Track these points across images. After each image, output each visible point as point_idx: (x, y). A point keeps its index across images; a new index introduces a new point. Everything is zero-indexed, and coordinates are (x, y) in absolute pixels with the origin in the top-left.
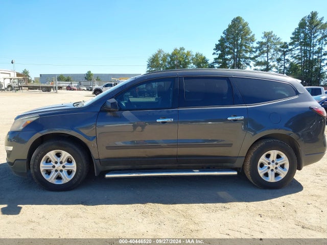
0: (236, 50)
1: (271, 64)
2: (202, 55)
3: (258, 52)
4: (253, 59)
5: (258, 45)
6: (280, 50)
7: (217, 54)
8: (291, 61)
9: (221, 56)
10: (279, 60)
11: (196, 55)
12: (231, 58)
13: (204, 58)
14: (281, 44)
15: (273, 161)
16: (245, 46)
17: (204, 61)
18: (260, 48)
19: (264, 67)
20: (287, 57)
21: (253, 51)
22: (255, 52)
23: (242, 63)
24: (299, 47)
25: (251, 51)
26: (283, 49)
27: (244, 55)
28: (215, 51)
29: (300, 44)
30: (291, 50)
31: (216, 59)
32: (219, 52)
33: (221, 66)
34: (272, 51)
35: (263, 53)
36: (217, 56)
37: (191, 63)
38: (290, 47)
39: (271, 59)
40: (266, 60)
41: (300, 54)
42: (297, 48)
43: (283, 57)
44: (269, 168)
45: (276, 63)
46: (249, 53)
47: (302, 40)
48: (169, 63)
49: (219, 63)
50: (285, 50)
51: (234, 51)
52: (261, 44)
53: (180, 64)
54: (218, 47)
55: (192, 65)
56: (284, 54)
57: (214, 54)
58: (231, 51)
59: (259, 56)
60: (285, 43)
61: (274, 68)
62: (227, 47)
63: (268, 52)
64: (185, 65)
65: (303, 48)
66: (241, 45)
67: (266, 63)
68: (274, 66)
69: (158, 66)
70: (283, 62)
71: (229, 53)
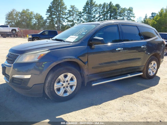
0: (58, 13)
1: (75, 21)
2: (39, 15)
3: (69, 15)
4: (66, 18)
5: (68, 12)
6: (78, 15)
7: (48, 15)
8: (83, 21)
9: (50, 16)
10: (78, 20)
11: (37, 14)
12: (56, 17)
13: (42, 16)
14: (79, 12)
16: (62, 12)
17: (41, 18)
18: (69, 13)
19: (71, 23)
20: (81, 19)
21: (66, 15)
22: (67, 15)
23: (61, 20)
24: (86, 14)
25: (65, 15)
26: (79, 15)
27: (62, 16)
28: (47, 13)
29: (87, 13)
30: (83, 15)
31: (47, 17)
32: (49, 14)
33: (50, 21)
34: (75, 15)
36: (48, 16)
37: (34, 18)
38: (83, 14)
39: (74, 19)
40: (73, 20)
41: (87, 18)
42: (85, 15)
43: (80, 19)
45: (77, 21)
46: (64, 15)
47: (87, 11)
48: (20, 17)
49: (49, 19)
50: (81, 15)
51: (57, 14)
52: (70, 11)
53: (28, 19)
54: (48, 11)
55: (34, 19)
56: (80, 17)
57: (46, 14)
58: (55, 13)
59: (69, 17)
60: (81, 12)
61: (76, 24)
62: (53, 11)
63: (73, 15)
64: (31, 19)
65: (88, 15)
66: (60, 11)
67: (72, 21)
68: (76, 23)
69: (13, 19)
70: (80, 21)
71: (54, 15)
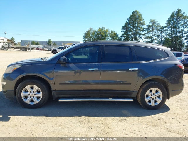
0: (134, 30)
1: (154, 38)
2: (114, 32)
3: (147, 31)
4: (144, 35)
5: (147, 27)
6: (159, 30)
7: (123, 32)
8: (166, 36)
9: (126, 33)
10: (159, 36)
11: (112, 32)
12: (131, 34)
13: (116, 34)
14: (160, 26)
15: (154, 94)
16: (140, 27)
18: (148, 29)
19: (150, 40)
20: (163, 34)
22: (145, 31)
23: (137, 37)
24: (170, 29)
25: (143, 30)
26: (161, 30)
27: (139, 32)
28: (122, 30)
29: (171, 27)
30: (165, 30)
32: (125, 30)
33: (125, 38)
34: (155, 30)
35: (150, 31)
36: (123, 33)
37: (108, 36)
38: (165, 29)
39: (154, 35)
40: (151, 36)
41: (171, 33)
42: (169, 29)
43: (161, 34)
44: (151, 98)
45: (157, 38)
46: (142, 32)
47: (172, 25)
48: (96, 36)
50: (162, 30)
51: (133, 30)
52: (149, 26)
53: (102, 37)
54: (124, 28)
55: (109, 37)
56: (162, 32)
57: (122, 31)
58: (131, 30)
59: (147, 33)
60: (163, 26)
61: (156, 40)
62: (129, 28)
63: (152, 31)
64: (105, 37)
65: (172, 29)
66: (137, 27)
67: (151, 38)
68: (156, 39)
70: (161, 37)
